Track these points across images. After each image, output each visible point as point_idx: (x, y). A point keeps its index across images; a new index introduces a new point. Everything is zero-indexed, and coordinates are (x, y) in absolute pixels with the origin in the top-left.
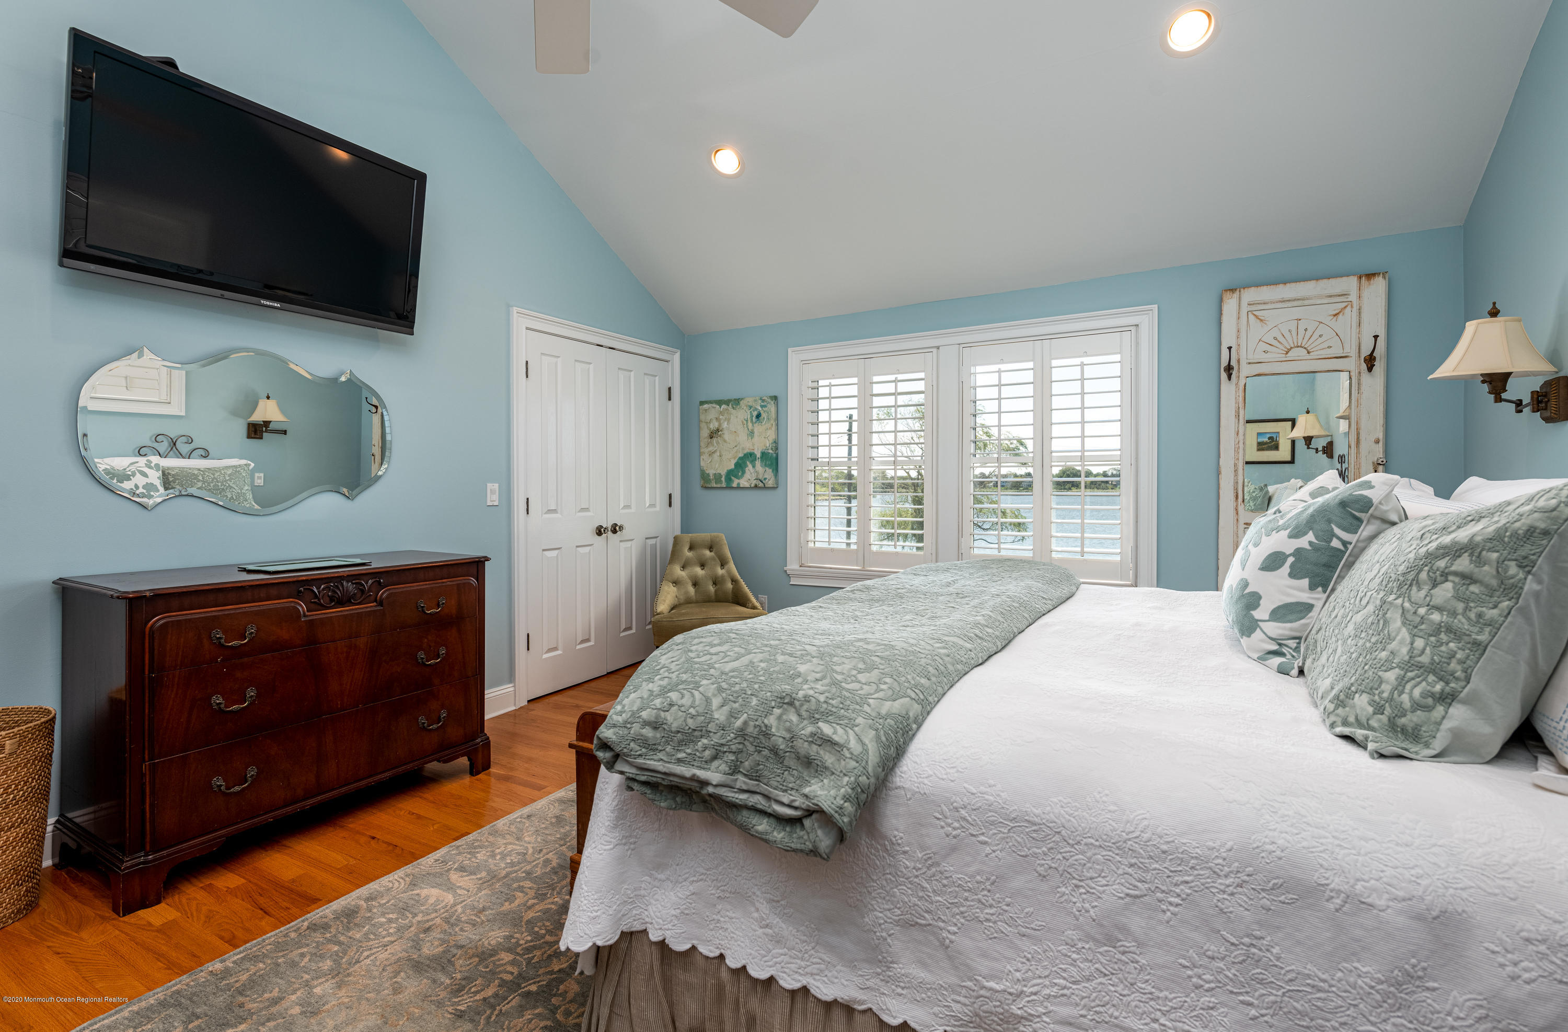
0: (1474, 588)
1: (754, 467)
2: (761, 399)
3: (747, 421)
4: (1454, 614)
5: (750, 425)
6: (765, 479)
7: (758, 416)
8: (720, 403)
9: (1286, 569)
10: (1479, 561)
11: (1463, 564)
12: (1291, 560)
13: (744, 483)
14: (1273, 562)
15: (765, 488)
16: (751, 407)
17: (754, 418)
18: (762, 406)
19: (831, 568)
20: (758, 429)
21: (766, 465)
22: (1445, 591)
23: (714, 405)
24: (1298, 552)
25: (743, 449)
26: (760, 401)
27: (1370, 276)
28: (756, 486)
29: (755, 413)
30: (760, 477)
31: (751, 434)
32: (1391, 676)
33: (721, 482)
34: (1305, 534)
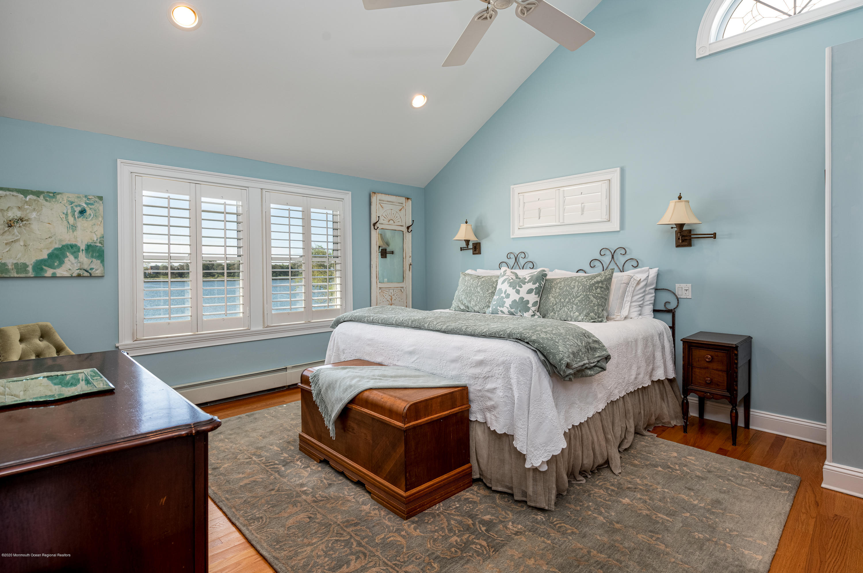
0: (603, 289)
1: (76, 257)
2: (86, 196)
3: (67, 214)
4: (601, 294)
5: (71, 220)
6: (91, 269)
7: (83, 212)
8: (25, 192)
9: (534, 293)
10: (603, 284)
11: (600, 285)
12: (535, 290)
13: (60, 272)
14: (530, 291)
15: (91, 276)
16: (72, 203)
17: (77, 214)
18: (87, 204)
19: (167, 337)
20: (81, 223)
21: (92, 257)
22: (599, 290)
23: (15, 193)
24: (536, 288)
25: (61, 241)
26: (85, 199)
27: (408, 199)
28: (79, 276)
29: (78, 209)
30: (86, 267)
31: (74, 228)
32: (596, 308)
33: (27, 272)
34: (536, 283)
